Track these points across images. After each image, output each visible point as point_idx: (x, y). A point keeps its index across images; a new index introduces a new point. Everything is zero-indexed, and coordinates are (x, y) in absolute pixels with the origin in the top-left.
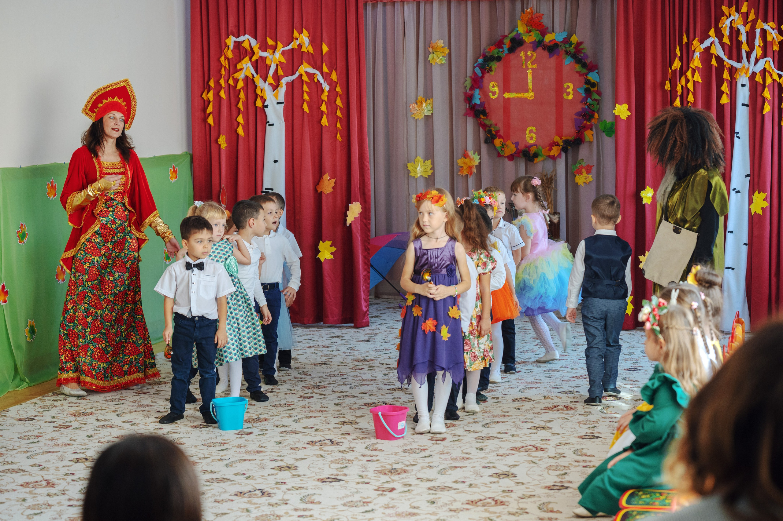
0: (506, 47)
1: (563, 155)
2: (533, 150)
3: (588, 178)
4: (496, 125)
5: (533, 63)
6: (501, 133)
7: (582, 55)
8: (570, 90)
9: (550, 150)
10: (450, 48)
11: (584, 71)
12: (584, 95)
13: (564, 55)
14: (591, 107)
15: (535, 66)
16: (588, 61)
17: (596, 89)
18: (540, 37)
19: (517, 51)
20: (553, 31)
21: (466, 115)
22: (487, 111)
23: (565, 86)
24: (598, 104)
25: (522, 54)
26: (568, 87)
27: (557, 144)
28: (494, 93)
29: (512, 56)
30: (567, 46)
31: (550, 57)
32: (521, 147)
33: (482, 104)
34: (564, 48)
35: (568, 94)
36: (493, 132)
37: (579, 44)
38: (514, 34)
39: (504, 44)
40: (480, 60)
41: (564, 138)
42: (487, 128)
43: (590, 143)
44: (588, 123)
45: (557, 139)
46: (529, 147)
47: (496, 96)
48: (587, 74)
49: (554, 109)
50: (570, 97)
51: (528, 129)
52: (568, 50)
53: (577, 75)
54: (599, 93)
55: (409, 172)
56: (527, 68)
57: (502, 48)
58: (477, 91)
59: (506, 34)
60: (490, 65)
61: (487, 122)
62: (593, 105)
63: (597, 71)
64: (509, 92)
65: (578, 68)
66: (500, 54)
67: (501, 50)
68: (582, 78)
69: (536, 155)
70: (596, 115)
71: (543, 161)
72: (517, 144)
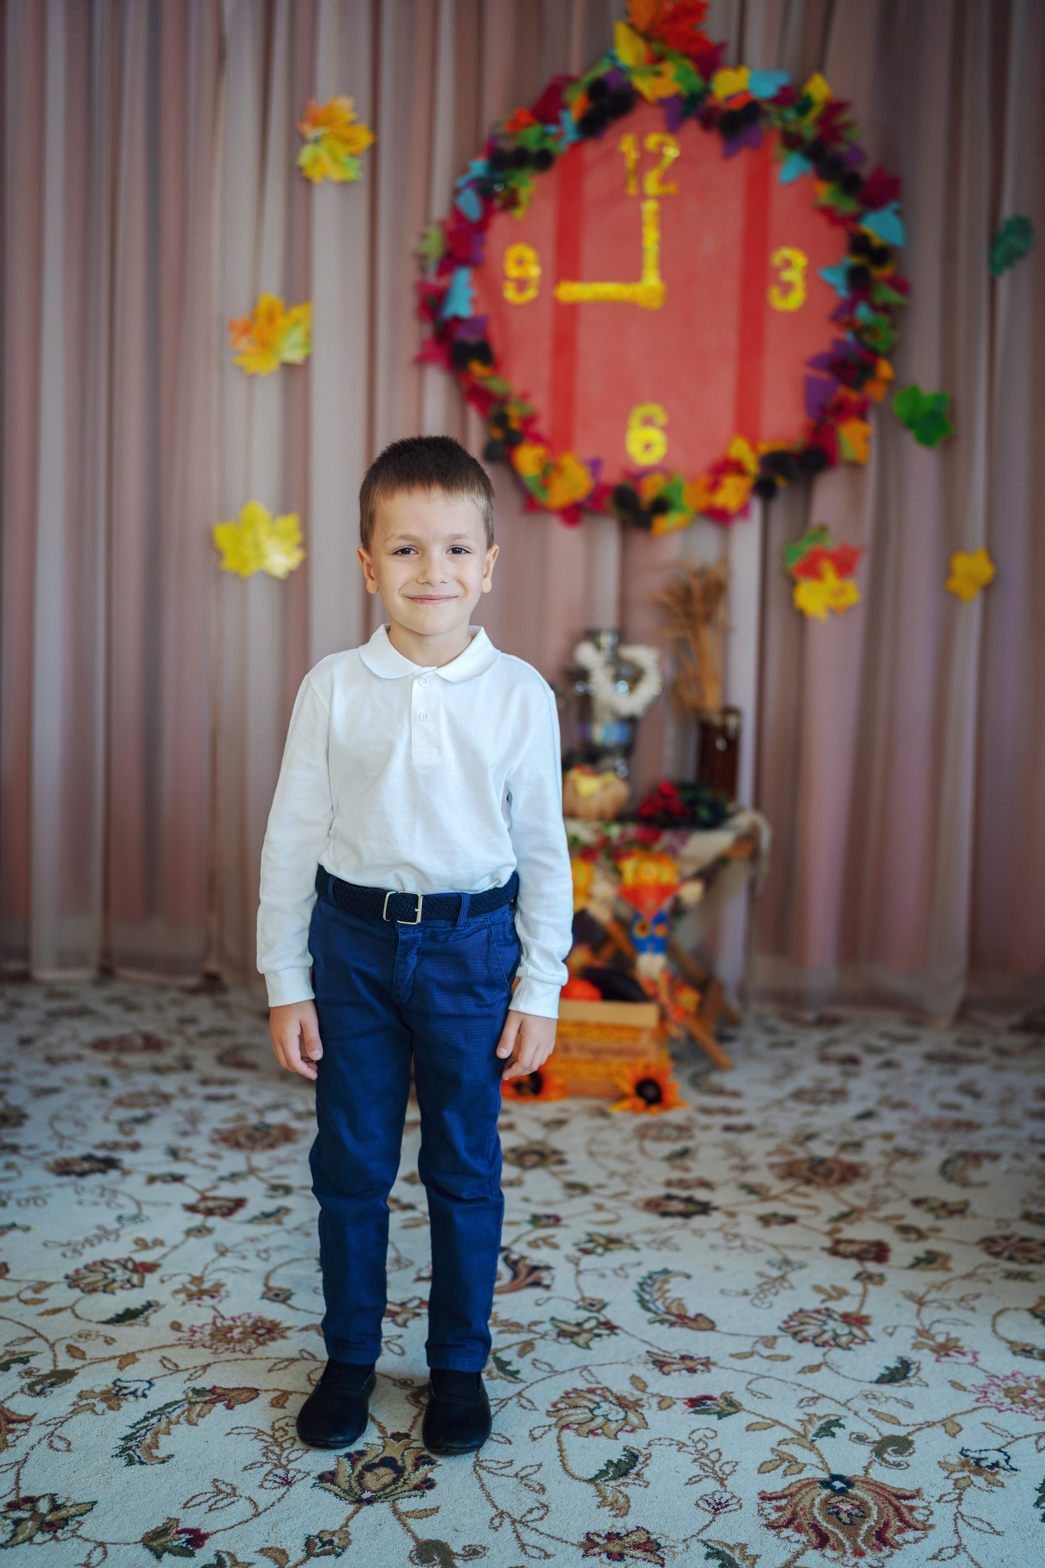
0: (570, 118)
1: (756, 508)
2: (650, 489)
3: (842, 591)
4: (525, 397)
5: (664, 180)
6: (543, 427)
7: (843, 148)
8: (794, 276)
9: (714, 486)
10: (374, 127)
11: (848, 206)
12: (843, 292)
13: (777, 148)
14: (867, 337)
15: (672, 188)
16: (866, 170)
17: (887, 271)
18: (696, 82)
19: (610, 134)
20: (740, 61)
21: (421, 360)
22: (497, 347)
23: (777, 258)
24: (893, 326)
25: (628, 146)
26: (788, 264)
27: (737, 468)
28: (522, 285)
29: (591, 151)
30: (790, 114)
31: (728, 154)
32: (611, 475)
33: (478, 323)
34: (778, 123)
35: (787, 288)
36: (515, 424)
37: (834, 108)
38: (603, 69)
39: (564, 107)
40: (478, 167)
41: (764, 448)
42: (494, 409)
43: (856, 466)
44: (854, 396)
45: (740, 449)
46: (637, 476)
47: (531, 293)
48: (856, 218)
49: (731, 340)
50: (795, 300)
51: (639, 413)
52: (792, 128)
53: (821, 222)
54: (900, 285)
55: (220, 554)
56: (642, 196)
57: (556, 121)
58: (463, 278)
59: (575, 69)
60: (512, 184)
61: (496, 385)
62: (872, 330)
63: (894, 205)
64: (574, 276)
65: (826, 193)
66: (550, 144)
67: (553, 129)
68: (839, 236)
69: (661, 506)
70: (885, 369)
71: (685, 528)
72: (595, 465)
